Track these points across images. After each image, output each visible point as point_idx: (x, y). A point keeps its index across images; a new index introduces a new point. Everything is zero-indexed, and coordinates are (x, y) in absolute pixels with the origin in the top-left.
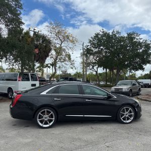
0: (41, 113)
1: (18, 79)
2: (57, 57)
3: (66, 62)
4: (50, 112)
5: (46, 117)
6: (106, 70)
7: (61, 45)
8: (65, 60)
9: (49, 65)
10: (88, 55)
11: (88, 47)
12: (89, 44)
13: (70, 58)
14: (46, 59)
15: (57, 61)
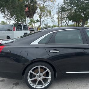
0: (32, 71)
1: (13, 29)
2: (41, 14)
3: (48, 17)
4: (46, 69)
5: (40, 76)
6: (74, 23)
7: (44, 5)
8: (47, 16)
9: (36, 21)
10: (63, 12)
11: (63, 6)
12: (64, 4)
13: (50, 14)
14: (34, 15)
15: (42, 16)
